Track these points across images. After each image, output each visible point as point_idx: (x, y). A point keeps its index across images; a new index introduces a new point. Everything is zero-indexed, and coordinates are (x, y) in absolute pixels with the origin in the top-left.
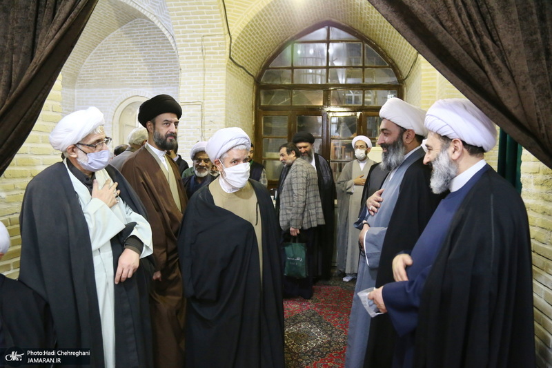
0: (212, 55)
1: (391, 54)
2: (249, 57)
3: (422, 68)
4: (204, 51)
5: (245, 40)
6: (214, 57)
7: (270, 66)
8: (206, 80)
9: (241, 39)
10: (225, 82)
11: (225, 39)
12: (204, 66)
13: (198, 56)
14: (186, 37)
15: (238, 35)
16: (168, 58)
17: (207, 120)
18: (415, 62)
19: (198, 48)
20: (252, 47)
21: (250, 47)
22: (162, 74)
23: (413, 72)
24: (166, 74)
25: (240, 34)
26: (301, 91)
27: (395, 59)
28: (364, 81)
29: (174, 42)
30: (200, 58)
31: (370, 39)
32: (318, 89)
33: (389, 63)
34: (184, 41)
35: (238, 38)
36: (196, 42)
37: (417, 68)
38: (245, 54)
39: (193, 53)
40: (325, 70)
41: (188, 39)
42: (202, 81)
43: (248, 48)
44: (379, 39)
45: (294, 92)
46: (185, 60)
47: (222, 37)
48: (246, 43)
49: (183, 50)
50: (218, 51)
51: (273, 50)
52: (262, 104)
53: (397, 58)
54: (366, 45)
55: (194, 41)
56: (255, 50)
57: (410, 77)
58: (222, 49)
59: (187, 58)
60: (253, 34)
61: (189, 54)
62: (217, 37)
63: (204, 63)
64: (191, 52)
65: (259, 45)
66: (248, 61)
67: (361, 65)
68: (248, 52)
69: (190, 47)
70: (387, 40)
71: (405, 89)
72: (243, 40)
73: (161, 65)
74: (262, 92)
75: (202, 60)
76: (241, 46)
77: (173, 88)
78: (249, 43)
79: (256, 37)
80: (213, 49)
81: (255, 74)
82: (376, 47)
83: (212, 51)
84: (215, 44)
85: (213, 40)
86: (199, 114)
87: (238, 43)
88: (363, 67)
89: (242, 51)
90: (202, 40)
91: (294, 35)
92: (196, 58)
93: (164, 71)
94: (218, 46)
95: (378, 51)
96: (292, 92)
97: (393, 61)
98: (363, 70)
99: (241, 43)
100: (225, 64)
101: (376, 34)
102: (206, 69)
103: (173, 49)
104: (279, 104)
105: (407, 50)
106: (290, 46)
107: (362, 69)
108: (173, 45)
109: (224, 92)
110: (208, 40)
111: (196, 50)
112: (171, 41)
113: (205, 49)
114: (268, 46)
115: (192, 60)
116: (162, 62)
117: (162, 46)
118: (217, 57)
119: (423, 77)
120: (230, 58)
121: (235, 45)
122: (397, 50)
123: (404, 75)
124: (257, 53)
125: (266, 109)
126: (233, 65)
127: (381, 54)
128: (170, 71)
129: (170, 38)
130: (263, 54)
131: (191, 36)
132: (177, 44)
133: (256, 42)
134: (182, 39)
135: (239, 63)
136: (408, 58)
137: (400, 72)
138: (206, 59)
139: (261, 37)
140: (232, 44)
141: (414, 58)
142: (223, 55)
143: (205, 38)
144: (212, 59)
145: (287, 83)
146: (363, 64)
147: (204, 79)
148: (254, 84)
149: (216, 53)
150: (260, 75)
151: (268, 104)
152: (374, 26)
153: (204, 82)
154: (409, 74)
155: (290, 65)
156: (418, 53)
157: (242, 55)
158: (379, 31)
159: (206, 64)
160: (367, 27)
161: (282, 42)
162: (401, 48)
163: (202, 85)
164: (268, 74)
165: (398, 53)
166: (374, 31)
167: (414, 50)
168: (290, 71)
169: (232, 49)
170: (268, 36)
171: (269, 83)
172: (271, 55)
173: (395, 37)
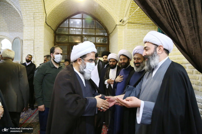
0: (38, 21)
1: (105, 25)
2: (52, 22)
3: (118, 30)
4: (34, 19)
5: (52, 16)
6: (39, 22)
7: (60, 27)
8: (35, 31)
9: (50, 15)
10: (44, 32)
11: (44, 15)
12: (35, 25)
13: (32, 20)
14: (27, 12)
15: (49, 13)
16: (16, 20)
17: (36, 47)
18: (115, 28)
19: (32, 17)
20: (54, 19)
21: (53, 18)
22: (14, 27)
23: (114, 31)
24: (16, 27)
25: (50, 13)
26: (72, 36)
28: (95, 34)
29: (21, 14)
30: (33, 21)
31: (98, 19)
32: (79, 36)
33: (104, 28)
34: (26, 14)
35: (49, 15)
36: (31, 15)
37: (116, 30)
38: (51, 21)
39: (30, 19)
40: (81, 29)
41: (27, 13)
42: (34, 31)
43: (53, 19)
44: (101, 19)
45: (70, 37)
46: (26, 22)
47: (43, 14)
48: (52, 17)
49: (25, 18)
50: (41, 19)
51: (61, 20)
52: (57, 41)
53: (108, 26)
54: (96, 21)
55: (30, 14)
56: (55, 20)
57: (112, 33)
58: (43, 18)
59: (27, 21)
61: (28, 19)
62: (40, 14)
63: (34, 24)
64: (29, 19)
65: (56, 18)
66: (52, 24)
67: (94, 28)
68: (52, 21)
69: (28, 17)
70: (104, 20)
71: (110, 37)
72: (51, 16)
73: (13, 23)
74: (57, 37)
75: (34, 22)
76: (50, 18)
77: (19, 33)
78: (53, 17)
79: (56, 15)
80: (39, 18)
81: (54, 30)
82: (100, 22)
83: (38, 19)
84: (40, 16)
85: (38, 15)
87: (49, 17)
88: (95, 29)
89: (50, 20)
90: (34, 14)
91: (69, 16)
92: (31, 21)
93: (15, 26)
94: (41, 17)
95: (100, 23)
96: (69, 37)
97: (106, 27)
98: (95, 30)
99: (50, 17)
100: (44, 25)
101: (100, 18)
102: (36, 26)
103: (20, 17)
104: (63, 41)
105: (112, 24)
106: (68, 20)
108: (20, 15)
109: (43, 36)
110: (36, 14)
111: (31, 18)
112: (20, 14)
113: (35, 18)
114: (60, 19)
115: (29, 22)
116: (14, 22)
117: (14, 15)
118: (40, 22)
119: (118, 33)
120: (46, 22)
121: (48, 17)
123: (110, 32)
124: (56, 21)
125: (58, 43)
126: (46, 25)
127: (102, 25)
128: (18, 26)
129: (19, 12)
130: (57, 22)
131: (29, 12)
132: (23, 15)
133: (56, 17)
134: (25, 13)
135: (49, 25)
136: (112, 27)
137: (108, 31)
138: (36, 22)
139: (57, 15)
140: (47, 17)
141: (115, 27)
142: (43, 21)
143: (35, 13)
144: (38, 22)
145: (67, 33)
146: (95, 28)
147: (35, 30)
148: (54, 33)
149: (40, 20)
150: (56, 30)
151: (59, 41)
152: (100, 15)
153: (35, 32)
154: (112, 32)
155: (68, 27)
156: (116, 25)
157: (50, 22)
158: (102, 16)
159: (35, 24)
160: (97, 14)
161: (65, 18)
162: (110, 23)
163: (34, 32)
164: (59, 29)
165: (108, 24)
166: (99, 16)
167: (115, 24)
168: (68, 29)
169: (47, 19)
170: (60, 15)
171: (60, 33)
172: (60, 22)
173: (107, 19)
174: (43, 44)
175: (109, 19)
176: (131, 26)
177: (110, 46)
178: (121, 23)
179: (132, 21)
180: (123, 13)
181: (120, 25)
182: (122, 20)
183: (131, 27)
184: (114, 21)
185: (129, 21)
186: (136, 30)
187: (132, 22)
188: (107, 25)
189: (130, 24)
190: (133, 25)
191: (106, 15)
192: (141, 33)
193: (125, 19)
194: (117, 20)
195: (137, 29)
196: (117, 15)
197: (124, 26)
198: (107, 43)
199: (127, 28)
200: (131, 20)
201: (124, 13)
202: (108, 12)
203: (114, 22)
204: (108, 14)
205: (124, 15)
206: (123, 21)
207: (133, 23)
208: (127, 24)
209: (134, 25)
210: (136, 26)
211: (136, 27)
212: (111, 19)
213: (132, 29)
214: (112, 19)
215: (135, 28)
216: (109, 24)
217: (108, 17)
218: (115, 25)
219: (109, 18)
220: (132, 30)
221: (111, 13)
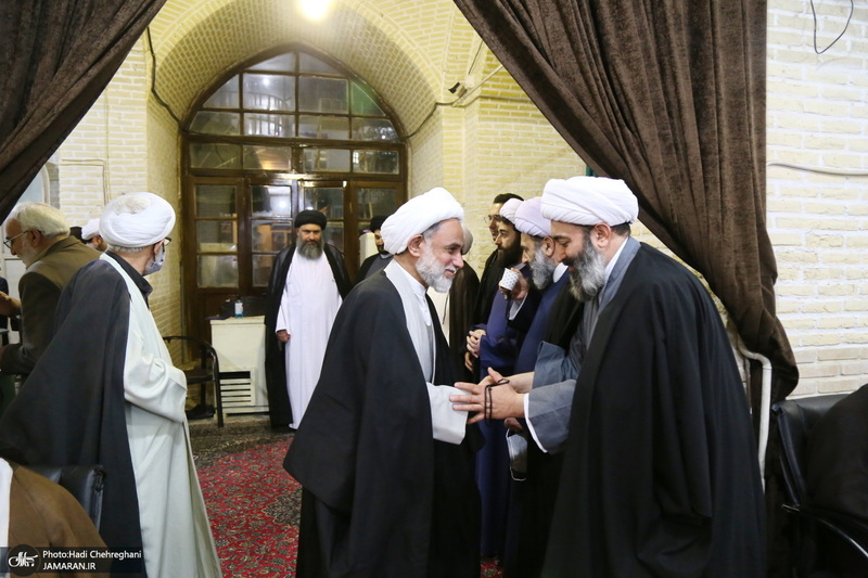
0: (120, 84)
1: (391, 101)
2: (175, 89)
3: (443, 124)
5: (175, 63)
6: (124, 87)
7: (205, 106)
8: (111, 125)
9: (170, 61)
10: (145, 129)
11: (144, 60)
15: (166, 54)
17: (114, 191)
18: (431, 115)
20: (182, 74)
23: (426, 128)
25: (169, 54)
26: (255, 147)
27: (396, 108)
28: (350, 136)
31: (359, 76)
32: (284, 145)
33: (386, 113)
35: (166, 59)
37: (434, 124)
38: (172, 85)
40: (293, 118)
42: (104, 125)
43: (177, 76)
44: (374, 77)
45: (245, 148)
47: (139, 56)
48: (176, 68)
50: (132, 78)
51: (211, 80)
52: (192, 166)
53: (400, 106)
54: (354, 84)
56: (185, 79)
57: (418, 135)
58: (140, 74)
60: (188, 54)
65: (192, 71)
66: (174, 96)
67: (347, 112)
68: (176, 82)
70: (388, 80)
71: (409, 150)
72: (172, 62)
74: (191, 147)
76: (169, 71)
78: (179, 68)
79: (191, 60)
80: (123, 74)
81: (180, 118)
82: (368, 88)
84: (127, 66)
86: (99, 180)
87: (166, 67)
88: (350, 116)
89: (168, 79)
91: (242, 60)
94: (131, 69)
95: (371, 93)
96: (242, 149)
97: (393, 110)
98: (350, 120)
99: (169, 68)
100: (145, 100)
101: (370, 71)
102: (111, 106)
104: (220, 166)
105: (418, 98)
106: (237, 77)
107: (346, 119)
109: (144, 146)
114: (204, 74)
118: (131, 88)
119: (445, 137)
120: (153, 91)
121: (161, 69)
122: (402, 96)
123: (408, 130)
124: (188, 83)
125: (199, 173)
126: (154, 102)
127: (375, 97)
130: (194, 86)
133: (189, 66)
135: (164, 100)
136: (419, 109)
137: (402, 125)
139: (197, 60)
140: (157, 69)
141: (430, 111)
142: (140, 85)
144: (121, 90)
145: (233, 134)
146: (350, 110)
147: (107, 123)
148: (179, 132)
149: (129, 81)
150: (188, 120)
151: (200, 167)
152: (369, 60)
153: (107, 128)
154: (418, 130)
155: (237, 106)
156: (437, 104)
157: (167, 86)
158: (377, 67)
159: (109, 97)
160: (358, 58)
161: (225, 68)
162: (409, 93)
163: (104, 132)
164: (200, 117)
165: (402, 100)
166: (367, 65)
167: (431, 99)
168: (238, 115)
169: (157, 77)
170: (207, 58)
171: (204, 131)
172: (206, 88)
173: (400, 79)
174: (145, 179)
175: (405, 80)
176: (494, 110)
177: (409, 183)
178: (454, 97)
179: (495, 90)
180: (462, 57)
181: (451, 104)
182: (458, 84)
183: (492, 113)
184: (425, 88)
185: (485, 89)
186: (513, 124)
187: (499, 95)
188: (399, 100)
189: (489, 102)
190: (501, 107)
191: (396, 64)
192: (530, 135)
193: (470, 82)
194: (437, 85)
195: (515, 120)
196: (436, 65)
197: (465, 107)
198: (396, 172)
199: (477, 116)
200: (494, 86)
201: (467, 57)
202: (402, 53)
203: (427, 91)
204: (404, 60)
205: (465, 67)
206: (464, 91)
207: (500, 99)
208: (478, 102)
209: (505, 108)
210: (510, 111)
211: (513, 114)
212: (415, 79)
213: (495, 120)
214: (419, 78)
215: (510, 117)
216: (406, 98)
217: (403, 73)
218: (432, 103)
219: (405, 75)
220: (498, 123)
221: (416, 55)
